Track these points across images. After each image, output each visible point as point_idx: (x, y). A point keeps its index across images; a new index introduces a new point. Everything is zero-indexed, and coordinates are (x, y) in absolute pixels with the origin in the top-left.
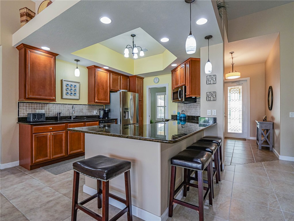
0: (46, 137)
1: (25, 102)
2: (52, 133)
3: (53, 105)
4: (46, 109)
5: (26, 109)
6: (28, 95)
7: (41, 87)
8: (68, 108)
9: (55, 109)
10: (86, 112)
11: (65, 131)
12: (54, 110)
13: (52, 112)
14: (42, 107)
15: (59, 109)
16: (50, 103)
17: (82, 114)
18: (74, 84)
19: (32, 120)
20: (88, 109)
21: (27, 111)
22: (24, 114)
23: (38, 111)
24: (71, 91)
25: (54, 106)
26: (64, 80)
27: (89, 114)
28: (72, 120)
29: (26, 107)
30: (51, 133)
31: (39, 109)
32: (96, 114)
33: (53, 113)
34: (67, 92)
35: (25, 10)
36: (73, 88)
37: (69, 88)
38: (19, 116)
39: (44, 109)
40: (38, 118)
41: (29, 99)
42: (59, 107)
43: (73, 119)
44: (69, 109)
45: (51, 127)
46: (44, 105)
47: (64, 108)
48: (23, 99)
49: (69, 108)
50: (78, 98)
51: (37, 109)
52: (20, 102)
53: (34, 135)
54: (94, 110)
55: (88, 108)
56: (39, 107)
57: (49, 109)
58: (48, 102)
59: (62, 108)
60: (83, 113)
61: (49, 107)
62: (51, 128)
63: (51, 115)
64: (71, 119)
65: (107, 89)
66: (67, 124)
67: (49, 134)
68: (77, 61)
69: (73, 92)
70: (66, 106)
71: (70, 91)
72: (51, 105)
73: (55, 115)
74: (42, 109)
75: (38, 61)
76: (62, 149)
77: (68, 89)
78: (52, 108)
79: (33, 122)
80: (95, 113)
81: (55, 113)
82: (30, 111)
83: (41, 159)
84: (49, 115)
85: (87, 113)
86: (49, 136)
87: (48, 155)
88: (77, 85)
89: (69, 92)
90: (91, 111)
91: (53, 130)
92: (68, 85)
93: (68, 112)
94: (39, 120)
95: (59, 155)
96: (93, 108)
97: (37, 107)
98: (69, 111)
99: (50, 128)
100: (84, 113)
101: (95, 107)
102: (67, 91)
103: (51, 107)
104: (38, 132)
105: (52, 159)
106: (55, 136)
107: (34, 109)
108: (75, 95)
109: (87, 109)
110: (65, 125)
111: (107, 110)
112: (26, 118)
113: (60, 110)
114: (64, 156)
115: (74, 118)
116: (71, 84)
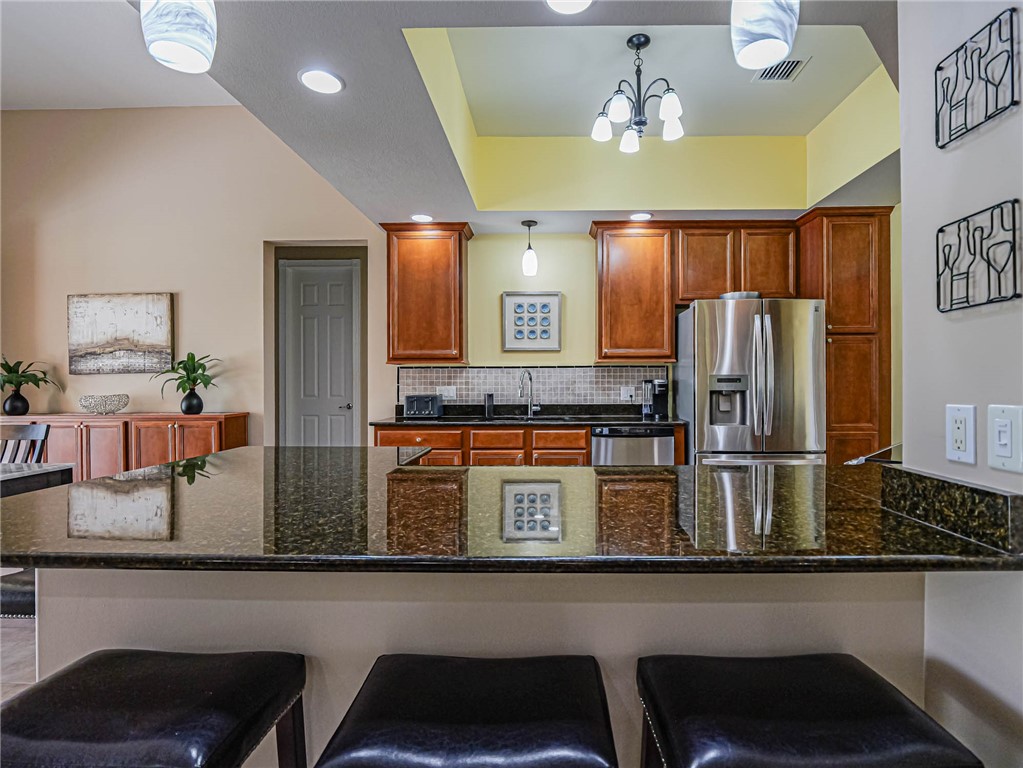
3: (478, 373)
4: (461, 383)
6: (393, 349)
7: (424, 325)
9: (485, 383)
10: (586, 391)
11: (459, 451)
12: (482, 387)
13: (476, 393)
14: (450, 378)
15: (496, 384)
17: (571, 398)
18: (539, 301)
19: (406, 413)
20: (597, 383)
21: (415, 389)
23: (440, 390)
24: (532, 323)
25: (482, 375)
27: (599, 399)
28: (531, 419)
29: (414, 378)
31: (444, 384)
32: (629, 398)
33: (479, 396)
34: (519, 328)
36: (539, 316)
37: (526, 316)
38: (398, 400)
39: (455, 384)
40: (420, 410)
42: (496, 378)
45: (419, 435)
46: (456, 372)
50: (555, 346)
51: (438, 384)
52: (401, 368)
54: (620, 383)
55: (597, 377)
56: (443, 378)
57: (467, 383)
59: (506, 381)
60: (574, 394)
61: (468, 377)
62: (419, 439)
63: (473, 401)
64: (526, 414)
65: (659, 302)
66: (467, 429)
68: (529, 226)
69: (539, 329)
70: (517, 375)
71: (528, 325)
73: (480, 401)
74: (449, 384)
75: (416, 257)
77: (521, 318)
78: (476, 381)
79: (409, 419)
80: (624, 394)
84: (467, 401)
85: (592, 395)
88: (553, 302)
89: (526, 329)
90: (609, 389)
92: (520, 306)
94: (420, 413)
96: (615, 377)
97: (437, 377)
99: (416, 438)
100: (579, 395)
101: (627, 372)
102: (517, 325)
103: (473, 379)
107: (432, 383)
108: (545, 336)
109: (591, 382)
110: (459, 432)
111: (660, 386)
113: (499, 386)
115: (535, 413)
116: (532, 302)
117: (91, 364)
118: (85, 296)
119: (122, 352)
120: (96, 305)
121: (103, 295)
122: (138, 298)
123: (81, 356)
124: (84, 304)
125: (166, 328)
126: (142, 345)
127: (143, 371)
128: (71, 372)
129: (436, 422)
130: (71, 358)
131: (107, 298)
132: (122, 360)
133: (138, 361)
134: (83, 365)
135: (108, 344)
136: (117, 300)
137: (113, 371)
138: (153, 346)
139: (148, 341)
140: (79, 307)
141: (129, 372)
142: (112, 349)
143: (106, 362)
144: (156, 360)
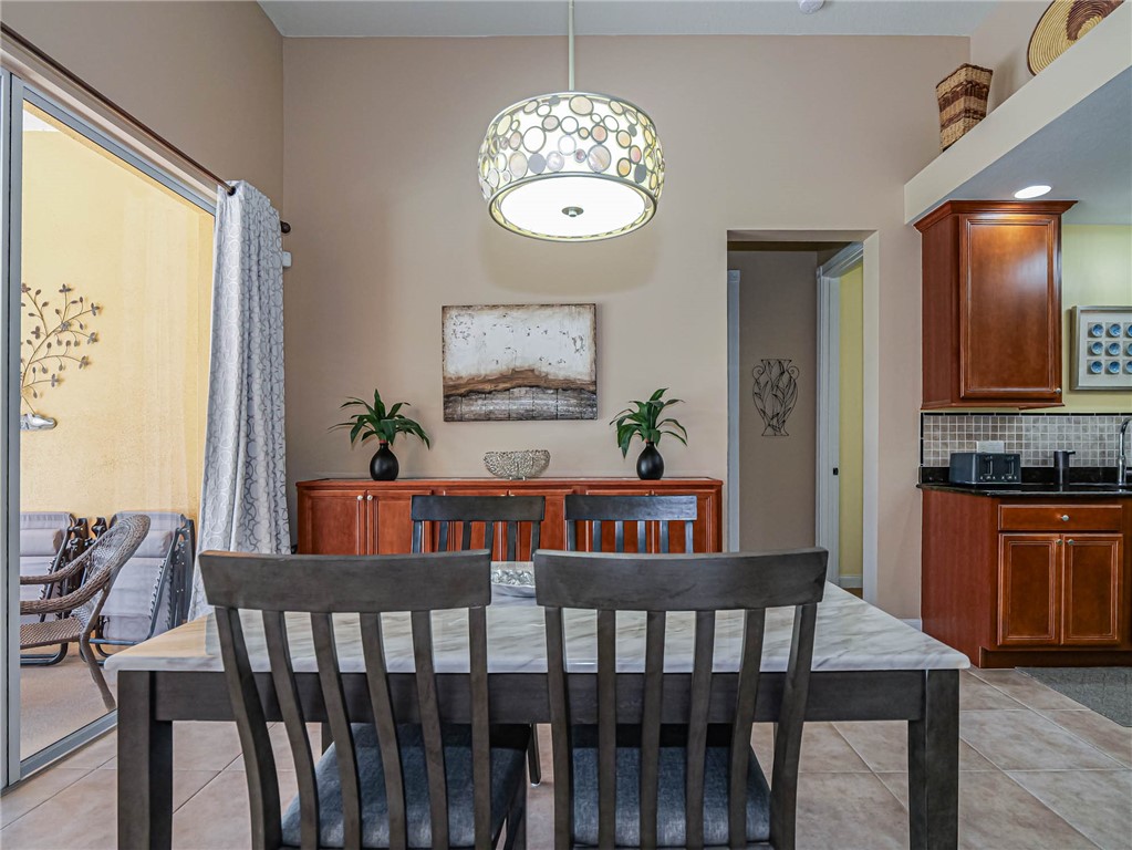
0: (1042, 551)
1: (941, 414)
2: (1067, 538)
3: (1034, 422)
4: (1011, 437)
5: (944, 438)
6: (966, 385)
8: (1098, 433)
9: (1044, 437)
11: (1120, 535)
12: (1040, 442)
13: (1032, 450)
14: (994, 429)
15: (1061, 437)
16: (1023, 411)
18: (1123, 320)
19: (977, 479)
22: (938, 456)
23: (981, 446)
24: (1113, 352)
26: (1080, 307)
28: (1122, 487)
30: (1065, 535)
31: (986, 438)
33: (1036, 454)
34: (1095, 359)
35: (962, 76)
36: (1122, 341)
37: (1105, 341)
38: (922, 462)
39: (1002, 437)
40: (997, 474)
41: (969, 399)
42: (1060, 429)
43: (1128, 481)
44: (1101, 438)
45: (1063, 512)
46: (1003, 421)
47: (1081, 434)
48: (949, 401)
49: (1102, 430)
51: (977, 438)
52: (926, 414)
53: (1001, 537)
56: (986, 429)
57: (1019, 437)
58: (1017, 411)
59: (1073, 433)
61: (1020, 429)
62: (1066, 517)
63: (1037, 461)
64: (1116, 481)
66: (1128, 503)
67: (1056, 538)
69: (1122, 360)
70: (1089, 425)
71: (1108, 354)
72: (1026, 422)
73: (1045, 462)
74: (994, 438)
75: (997, 251)
76: (1105, 613)
77: (1098, 345)
78: (1032, 433)
81: (1044, 454)
82: (956, 447)
83: (1026, 638)
86: (1053, 549)
87: (1052, 626)
89: (1104, 359)
91: (1072, 527)
92: (1098, 327)
93: (1098, 451)
94: (998, 479)
95: (1094, 638)
97: (977, 429)
98: (1103, 445)
99: (1059, 516)
102: (1094, 355)
103: (1027, 430)
104: (1014, 527)
105: (1064, 646)
106: (1079, 553)
107: (969, 437)
110: (1120, 506)
112: (946, 470)
113: (1065, 442)
114: (1114, 646)
116: (1115, 322)
117: (479, 406)
118: (469, 307)
119: (524, 390)
120: (487, 319)
121: (495, 307)
122: (549, 311)
123: (462, 395)
124: (465, 319)
125: (587, 356)
126: (553, 380)
127: (556, 417)
128: (448, 419)
129: (1019, 492)
130: (447, 397)
131: (501, 311)
132: (524, 401)
133: (548, 402)
134: (465, 408)
135: (503, 378)
136: (515, 313)
137: (509, 418)
138: (567, 381)
139: (562, 375)
140: (460, 324)
141: (533, 418)
142: (507, 385)
143: (499, 404)
144: (573, 401)
